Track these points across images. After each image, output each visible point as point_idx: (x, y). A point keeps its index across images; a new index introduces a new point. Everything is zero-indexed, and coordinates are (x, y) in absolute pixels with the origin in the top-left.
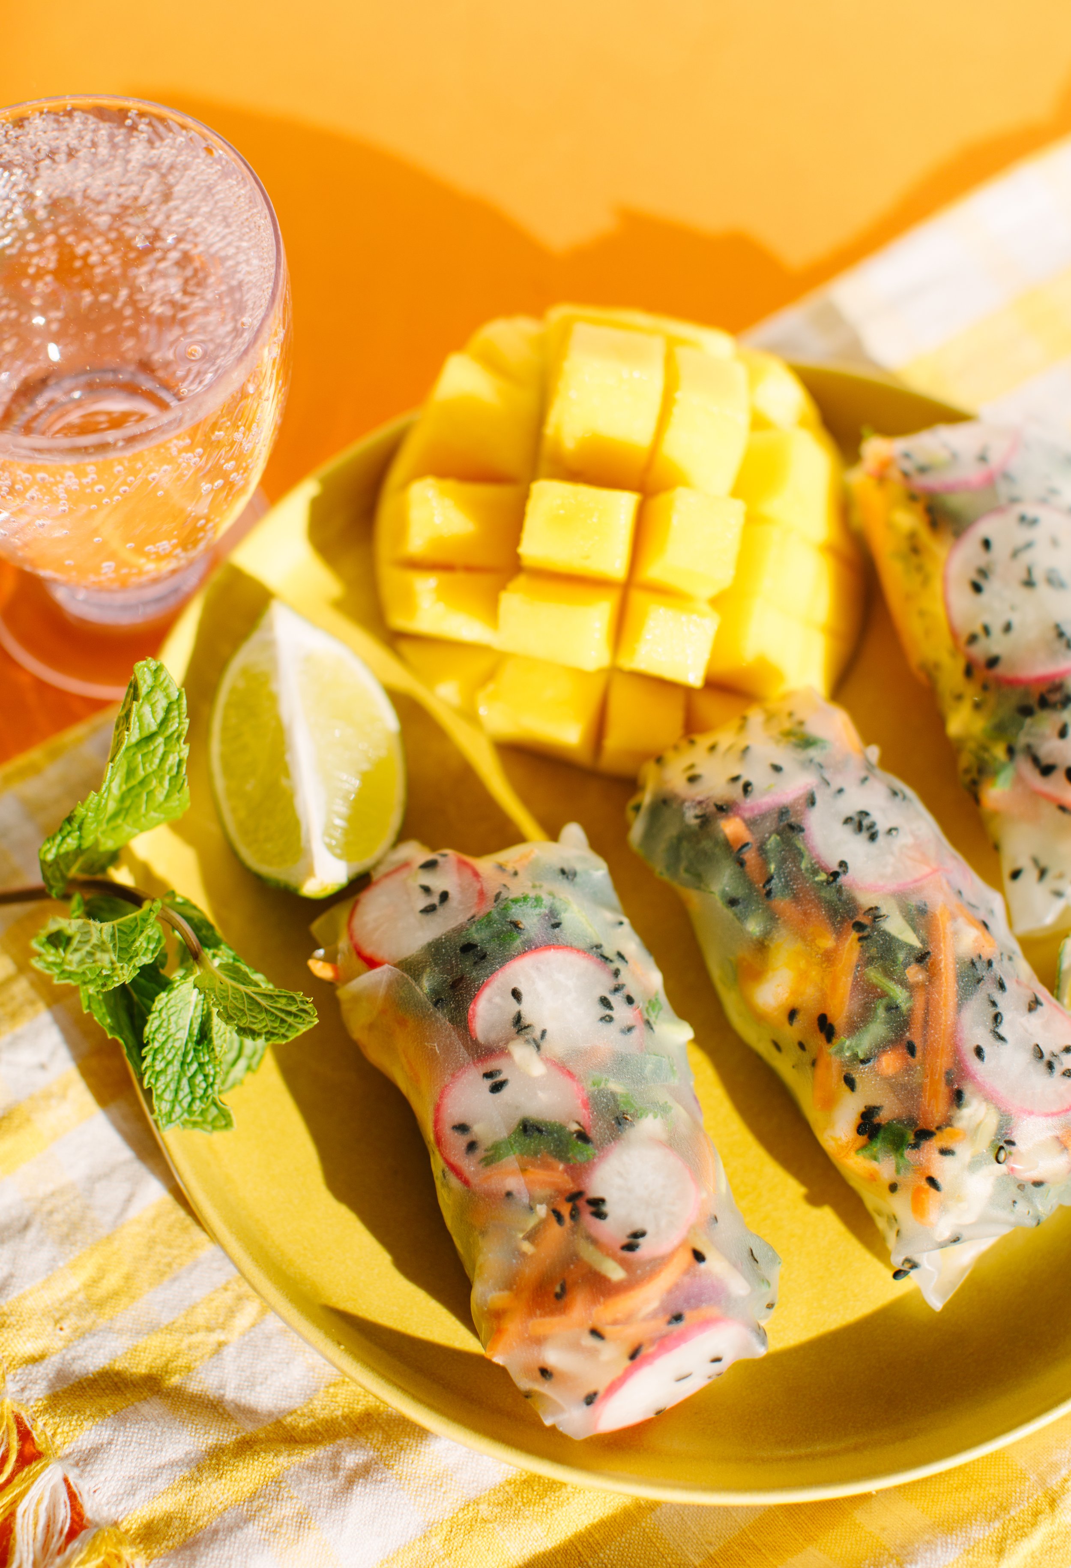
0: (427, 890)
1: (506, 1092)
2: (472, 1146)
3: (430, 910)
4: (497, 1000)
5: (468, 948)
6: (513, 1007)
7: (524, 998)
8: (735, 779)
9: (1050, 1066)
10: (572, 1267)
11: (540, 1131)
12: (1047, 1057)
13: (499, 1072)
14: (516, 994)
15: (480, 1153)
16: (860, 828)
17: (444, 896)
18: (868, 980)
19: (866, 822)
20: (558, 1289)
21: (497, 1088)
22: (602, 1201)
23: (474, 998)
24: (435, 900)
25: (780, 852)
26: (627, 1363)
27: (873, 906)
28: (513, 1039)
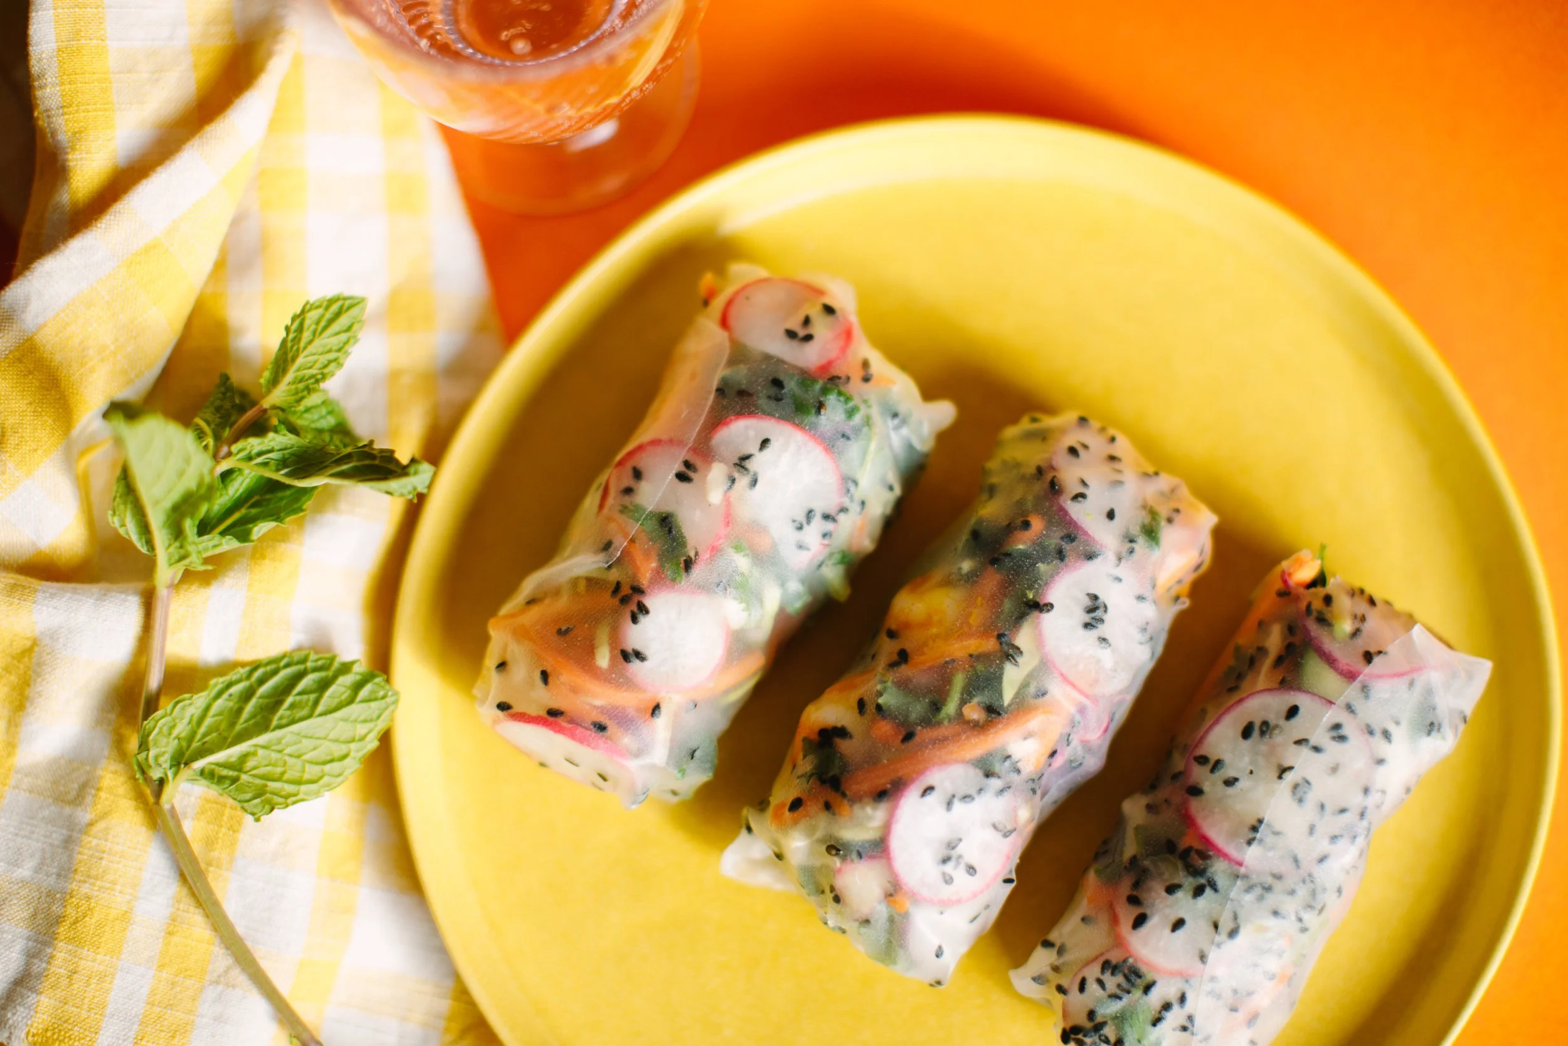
0: (807, 321)
1: (684, 486)
2: (628, 491)
3: (791, 334)
4: (751, 433)
5: (777, 383)
6: (753, 448)
7: (767, 452)
8: (1084, 483)
9: (945, 860)
10: (586, 625)
11: (670, 531)
12: (954, 853)
13: (695, 470)
14: (765, 443)
15: (627, 500)
16: (1091, 610)
17: (808, 338)
18: (953, 675)
19: (1099, 613)
20: (564, 628)
21: (682, 477)
22: (647, 612)
23: (740, 414)
24: (802, 333)
25: (1035, 550)
26: (543, 713)
27: (1022, 649)
28: (726, 463)
